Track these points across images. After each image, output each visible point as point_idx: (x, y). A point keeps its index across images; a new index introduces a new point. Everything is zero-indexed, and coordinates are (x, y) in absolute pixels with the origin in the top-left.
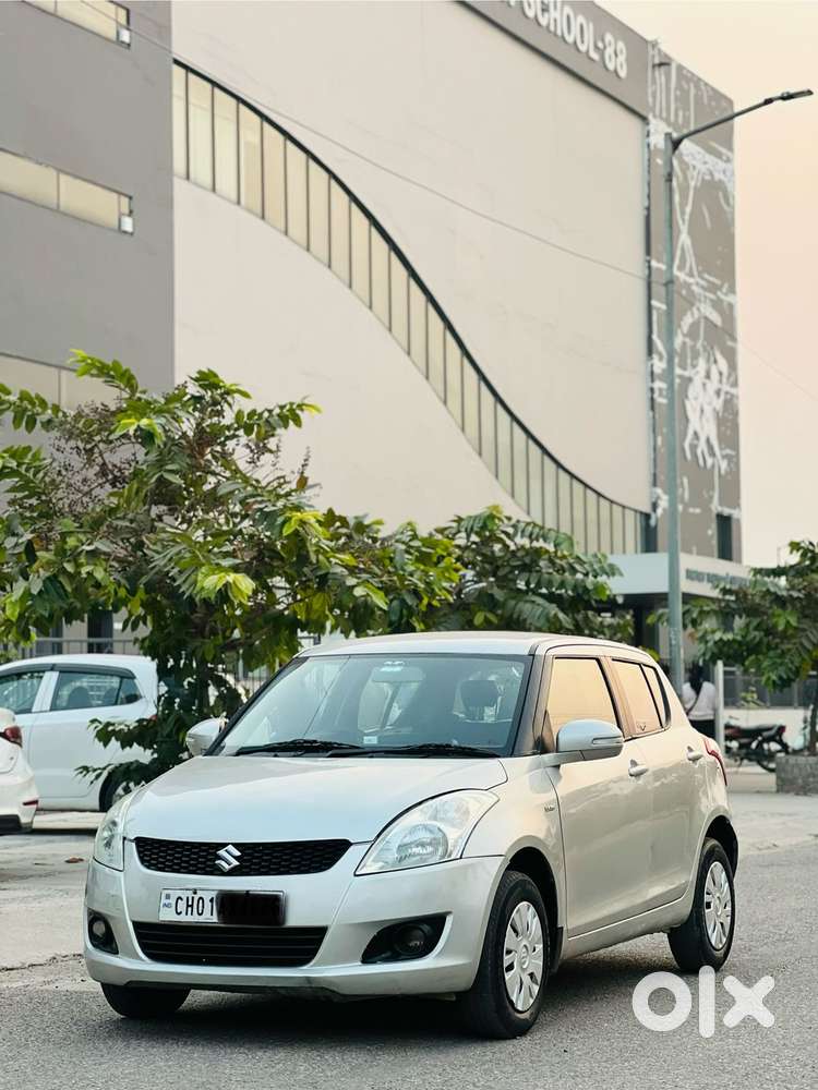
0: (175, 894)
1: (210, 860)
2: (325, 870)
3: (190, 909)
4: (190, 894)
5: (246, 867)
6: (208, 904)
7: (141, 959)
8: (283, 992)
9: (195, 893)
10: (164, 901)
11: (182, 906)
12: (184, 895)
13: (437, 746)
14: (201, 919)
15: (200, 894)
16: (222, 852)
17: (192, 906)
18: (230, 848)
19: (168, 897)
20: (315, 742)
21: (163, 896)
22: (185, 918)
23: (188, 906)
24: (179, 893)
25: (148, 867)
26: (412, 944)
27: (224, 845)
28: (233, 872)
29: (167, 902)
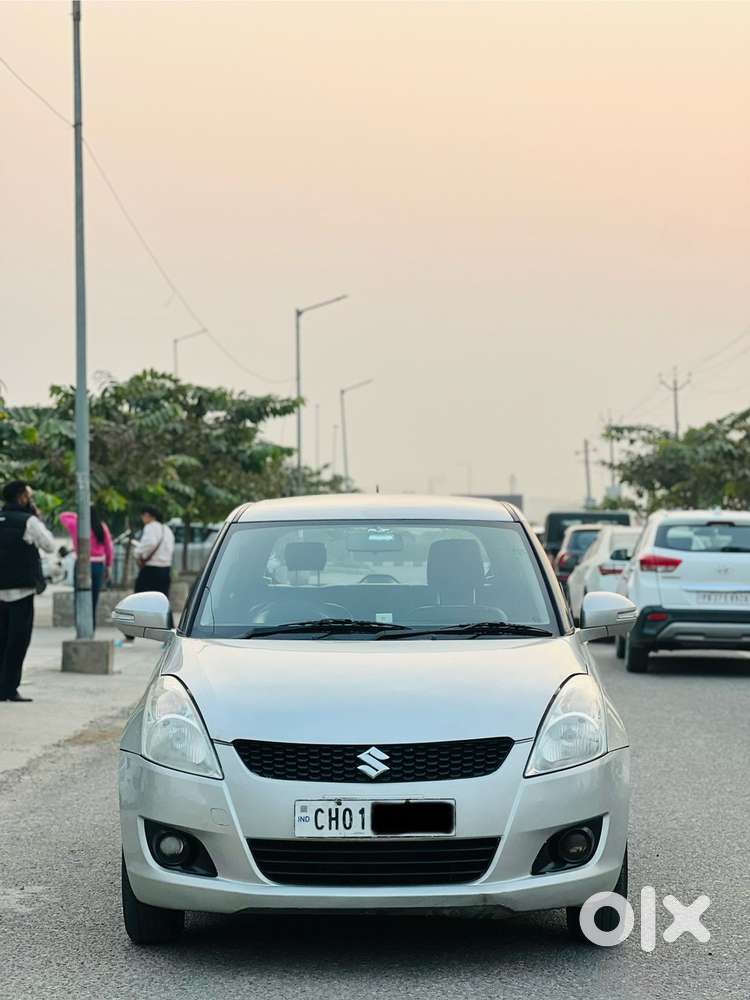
0: (313, 807)
1: (350, 765)
2: (490, 772)
3: (334, 822)
4: (333, 805)
5: (397, 772)
6: (357, 817)
7: (259, 881)
8: (446, 912)
9: (339, 804)
10: (299, 814)
11: (323, 819)
12: (325, 806)
13: (491, 625)
14: (349, 833)
15: (345, 805)
16: (363, 756)
17: (336, 819)
18: (373, 750)
19: (304, 809)
20: (349, 621)
21: (298, 808)
22: (329, 834)
23: (331, 819)
24: (319, 805)
25: (261, 775)
26: (573, 850)
27: (366, 747)
28: (382, 778)
29: (303, 815)
